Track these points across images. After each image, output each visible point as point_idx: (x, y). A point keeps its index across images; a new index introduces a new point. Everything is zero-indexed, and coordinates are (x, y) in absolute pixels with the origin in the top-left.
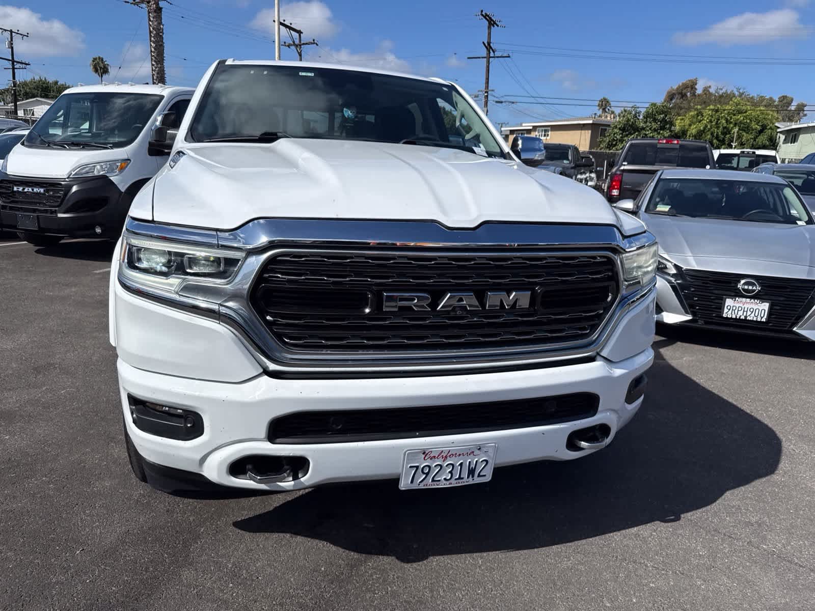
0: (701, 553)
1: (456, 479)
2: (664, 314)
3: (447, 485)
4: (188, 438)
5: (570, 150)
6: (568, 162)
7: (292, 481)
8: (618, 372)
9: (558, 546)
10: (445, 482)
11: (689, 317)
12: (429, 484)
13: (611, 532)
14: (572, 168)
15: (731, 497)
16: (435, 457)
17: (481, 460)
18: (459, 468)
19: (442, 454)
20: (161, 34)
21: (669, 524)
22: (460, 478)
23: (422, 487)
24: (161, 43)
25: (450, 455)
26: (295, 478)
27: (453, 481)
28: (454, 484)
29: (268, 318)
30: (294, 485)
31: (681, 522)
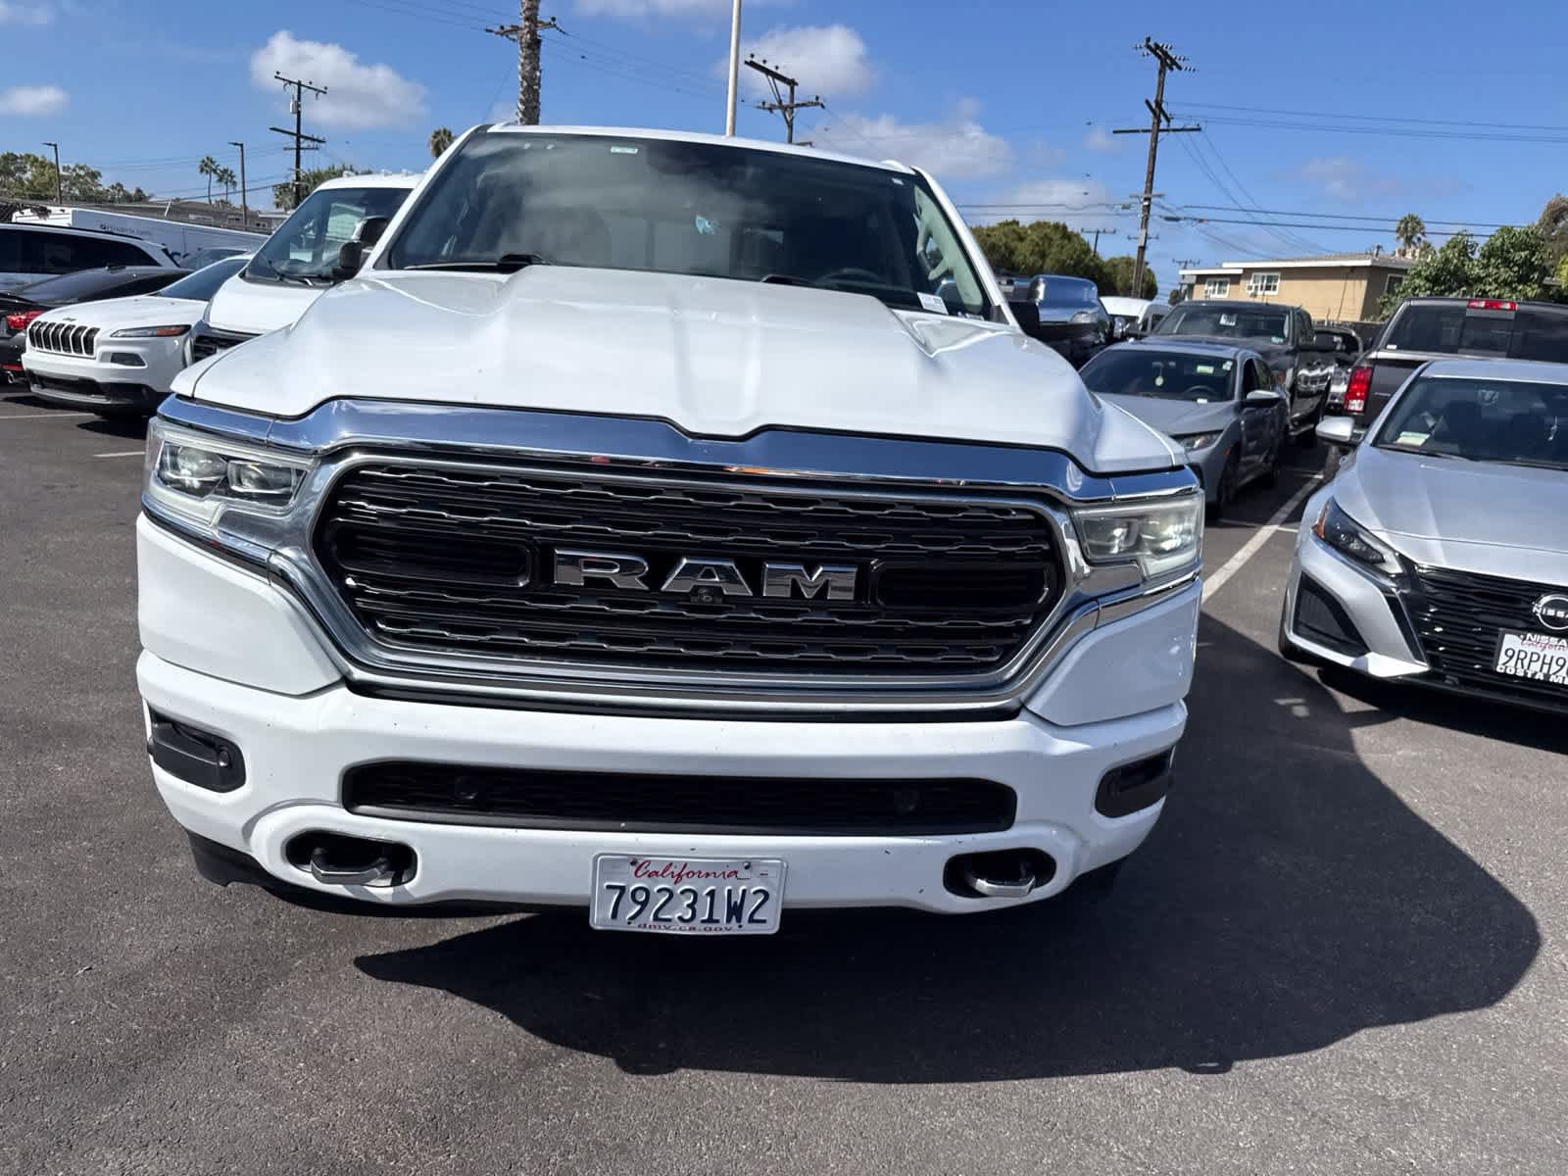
0: (1241, 1144)
1: (703, 921)
2: (1370, 656)
3: (685, 930)
4: (224, 787)
5: (1287, 317)
6: (1281, 340)
7: (391, 886)
8: (1063, 746)
9: (943, 1086)
10: (682, 924)
11: (1420, 667)
12: (647, 924)
13: (1063, 1075)
14: (1288, 353)
15: (1367, 1044)
16: (656, 873)
17: (753, 890)
18: (709, 899)
19: (671, 870)
20: (536, 87)
21: (1200, 1077)
22: (710, 920)
23: (634, 927)
24: (535, 104)
25: (688, 874)
26: (396, 882)
27: (696, 923)
28: (700, 930)
29: (350, 582)
30: (394, 894)
31: (1228, 1076)
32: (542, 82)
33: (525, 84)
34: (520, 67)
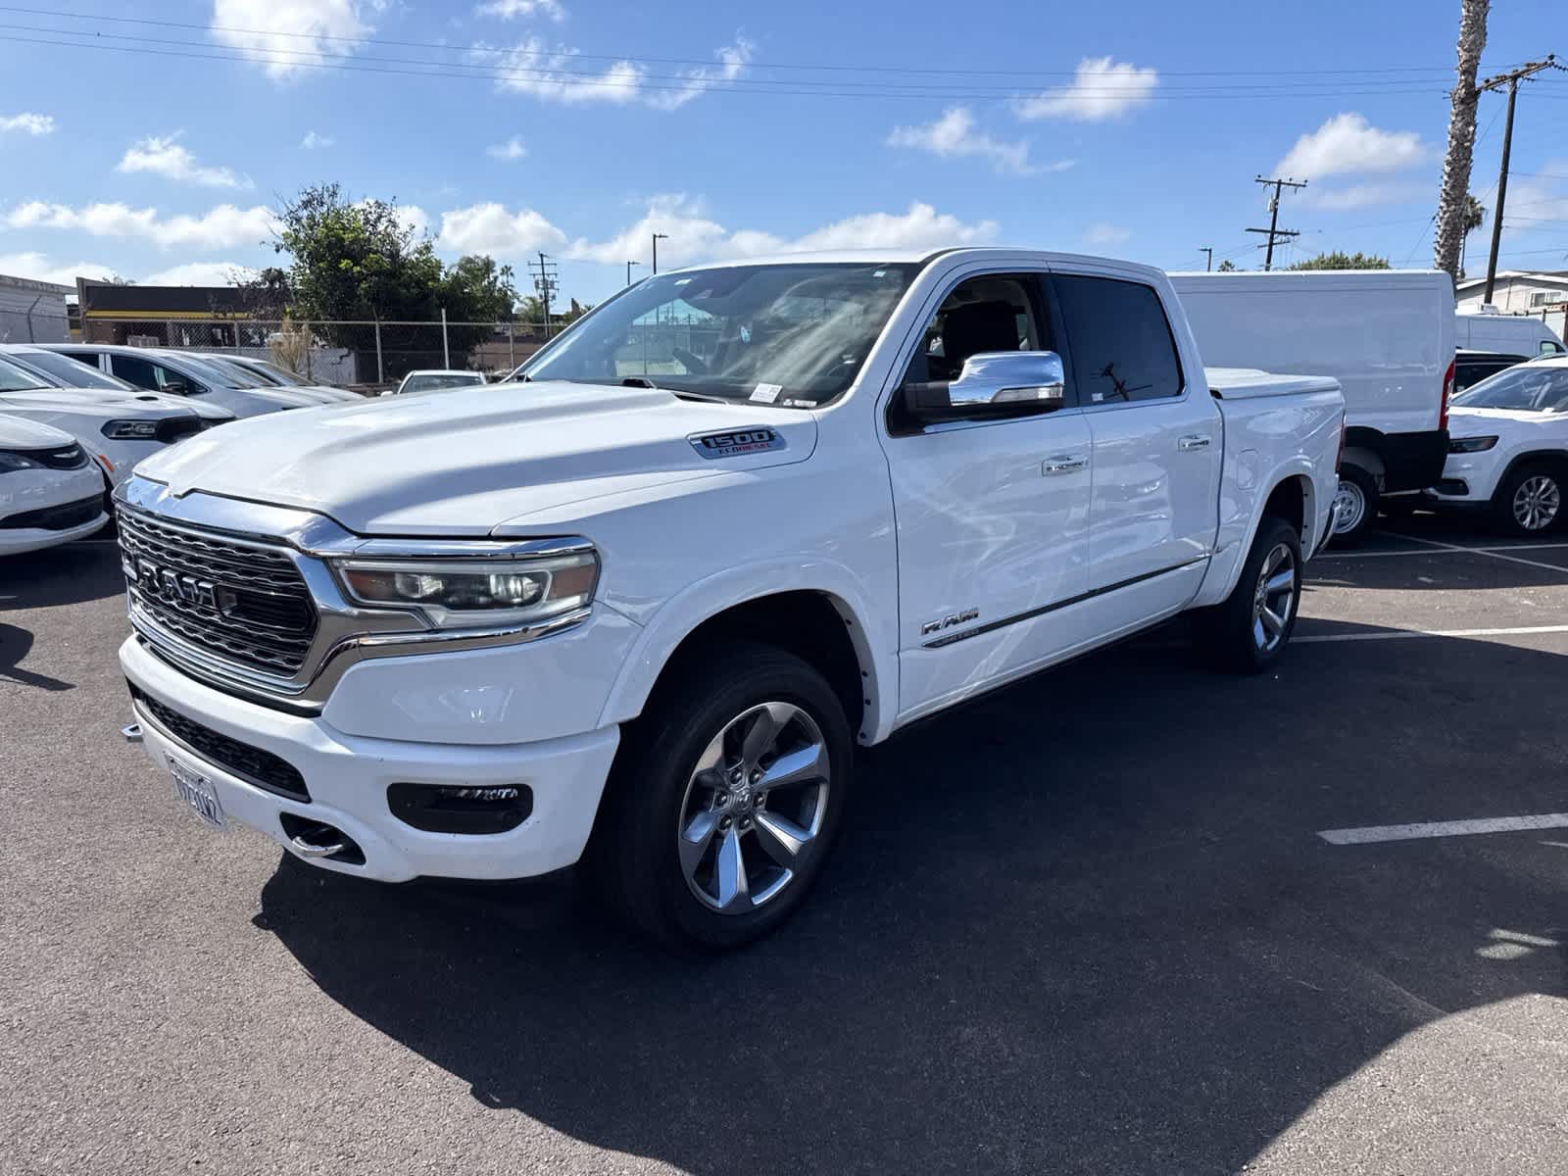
8: (334, 747)
17: (209, 799)
18: (198, 797)
19: (182, 771)
20: (1468, 144)
22: (205, 813)
25: (187, 776)
32: (1476, 137)
33: (1454, 143)
34: (1450, 126)
